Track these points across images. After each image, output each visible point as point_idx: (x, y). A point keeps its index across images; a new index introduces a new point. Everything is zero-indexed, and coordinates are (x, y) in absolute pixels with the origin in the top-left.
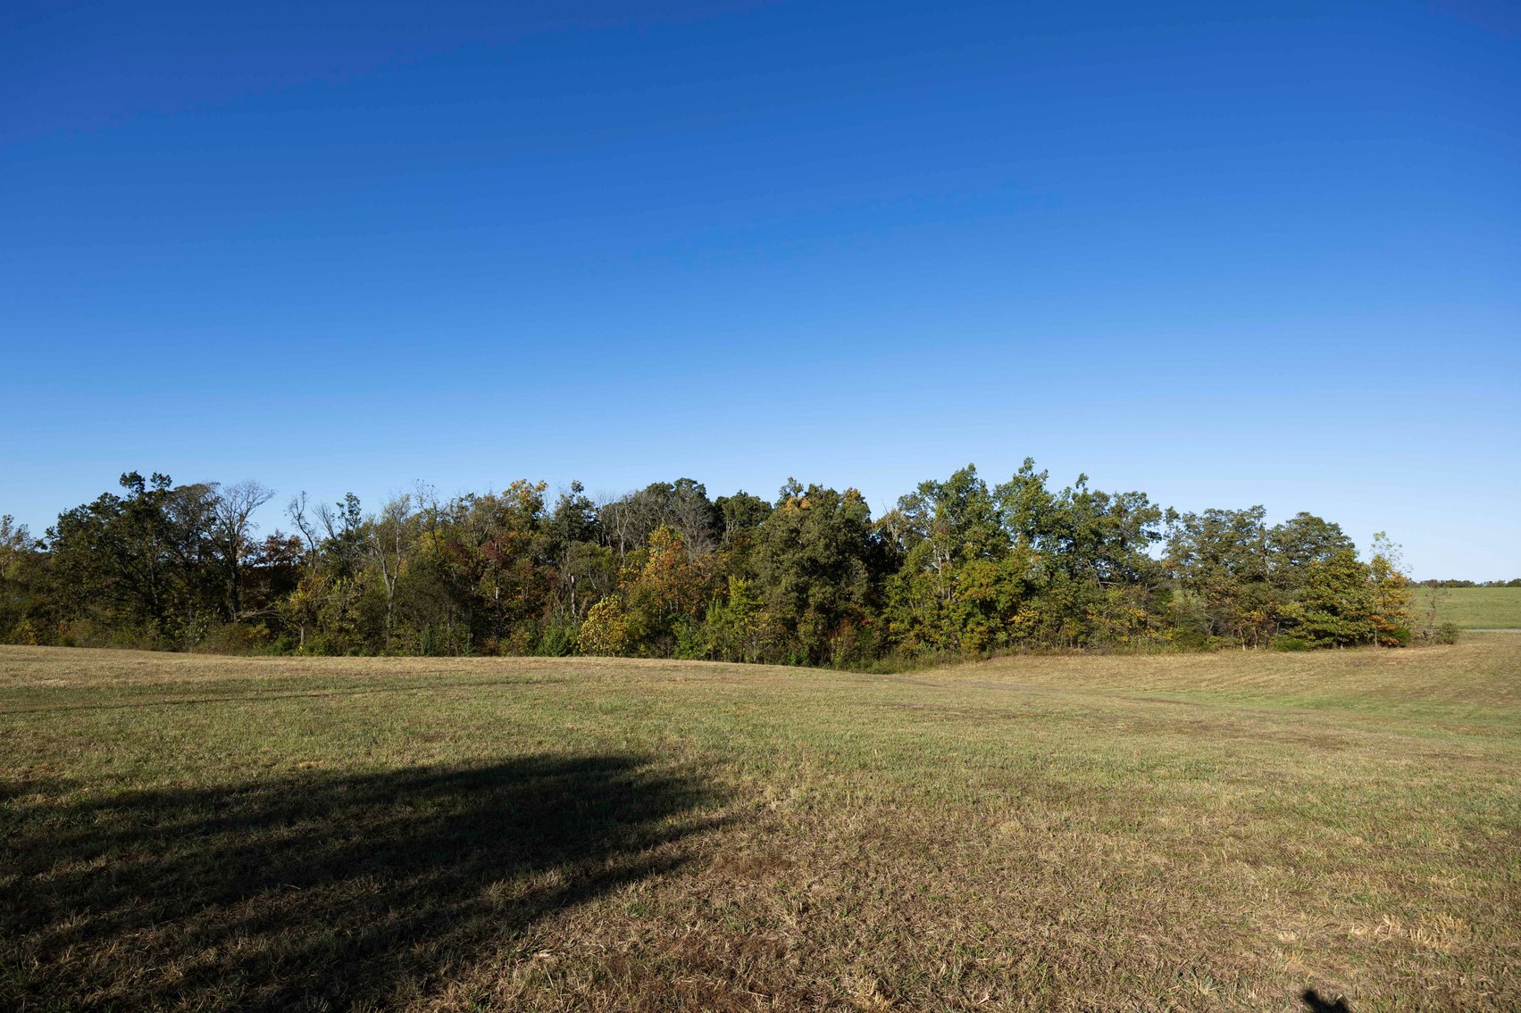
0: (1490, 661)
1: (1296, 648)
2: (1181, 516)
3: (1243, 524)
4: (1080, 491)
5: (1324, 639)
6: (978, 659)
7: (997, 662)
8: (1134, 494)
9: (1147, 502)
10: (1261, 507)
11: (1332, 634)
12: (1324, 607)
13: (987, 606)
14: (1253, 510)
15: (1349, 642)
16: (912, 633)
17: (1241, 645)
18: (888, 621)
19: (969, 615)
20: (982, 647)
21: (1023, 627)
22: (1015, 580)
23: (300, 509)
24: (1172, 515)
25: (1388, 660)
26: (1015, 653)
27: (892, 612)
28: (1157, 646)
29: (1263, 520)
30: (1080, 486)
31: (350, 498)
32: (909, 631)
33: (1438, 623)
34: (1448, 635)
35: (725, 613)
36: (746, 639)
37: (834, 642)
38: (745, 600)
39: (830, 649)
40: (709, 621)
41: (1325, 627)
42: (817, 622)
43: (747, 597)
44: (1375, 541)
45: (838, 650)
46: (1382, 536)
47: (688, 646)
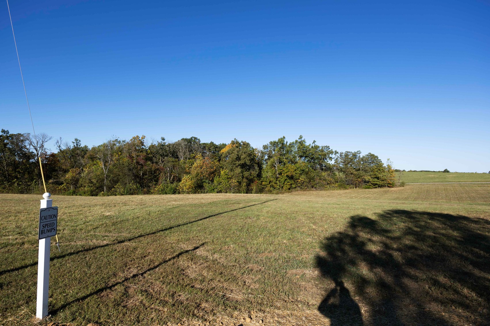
0: (415, 191)
1: (369, 188)
2: (339, 153)
3: (355, 155)
4: (313, 145)
5: (375, 186)
6: (289, 192)
7: (294, 193)
8: (326, 146)
9: (329, 149)
10: (359, 151)
11: (376, 184)
12: (376, 178)
13: (291, 178)
14: (357, 152)
15: (381, 186)
16: (269, 185)
17: (354, 187)
18: (262, 182)
19: (285, 180)
20: (289, 189)
21: (300, 183)
22: (299, 169)
23: (60, 144)
24: (336, 152)
26: (298, 190)
27: (264, 179)
28: (334, 188)
29: (360, 154)
30: (314, 144)
31: (76, 140)
32: (268, 184)
33: (401, 181)
34: (403, 185)
35: (219, 180)
36: (230, 187)
37: (254, 188)
38: (226, 176)
39: (252, 190)
40: (215, 182)
41: (376, 183)
42: (247, 182)
43: (227, 175)
44: (387, 161)
45: (254, 190)
46: (388, 160)
47: (210, 190)
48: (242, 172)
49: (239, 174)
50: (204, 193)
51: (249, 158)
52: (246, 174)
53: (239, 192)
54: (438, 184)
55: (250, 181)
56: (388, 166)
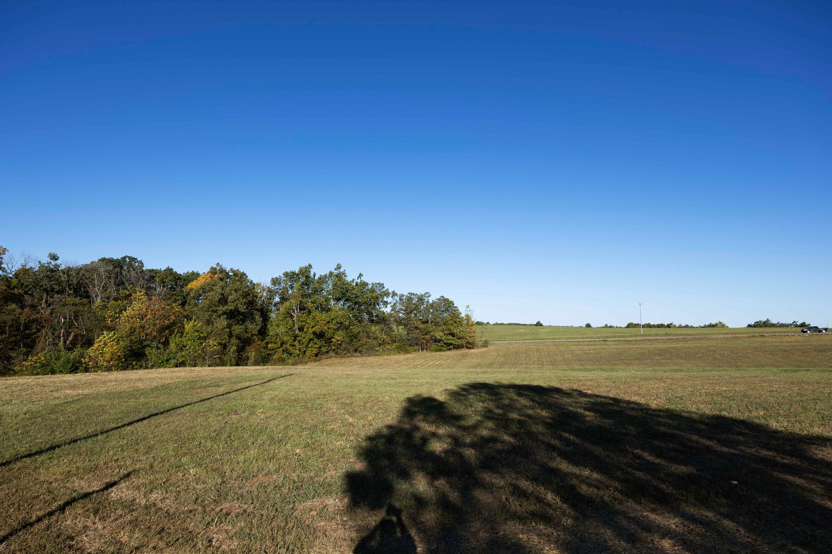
0: (497, 353)
1: (440, 350)
2: (398, 295)
3: (421, 299)
4: (359, 281)
5: (450, 346)
6: (315, 361)
7: (325, 362)
8: (379, 284)
9: (384, 287)
10: (428, 293)
11: (451, 344)
12: (450, 334)
13: (320, 335)
14: (425, 294)
15: (457, 347)
16: (281, 349)
17: (419, 350)
18: (267, 343)
19: (311, 340)
20: (316, 355)
21: (336, 344)
22: (334, 322)
24: (394, 294)
25: (472, 354)
26: (331, 357)
27: (271, 338)
28: (389, 352)
29: (429, 298)
32: (279, 348)
33: (483, 339)
34: (486, 344)
35: (182, 341)
36: (203, 355)
37: (251, 355)
38: (197, 334)
39: (248, 358)
40: (172, 346)
41: (450, 341)
42: (238, 345)
43: (198, 331)
44: (466, 309)
45: (252, 360)
46: (468, 307)
47: (160, 361)
48: (229, 326)
49: (223, 329)
50: (147, 368)
51: (244, 300)
52: (237, 329)
53: (223, 363)
54: (528, 343)
55: (245, 343)
56: (467, 316)
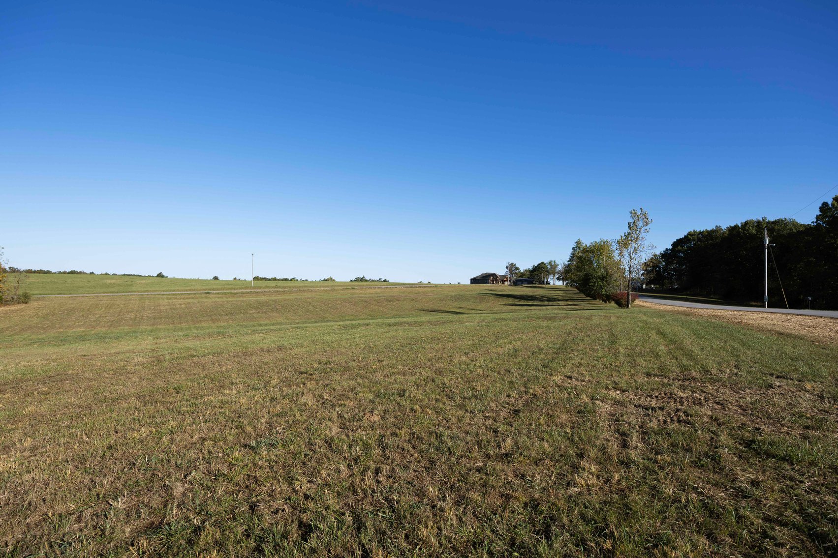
0: (44, 311)
33: (20, 292)
34: (25, 299)
